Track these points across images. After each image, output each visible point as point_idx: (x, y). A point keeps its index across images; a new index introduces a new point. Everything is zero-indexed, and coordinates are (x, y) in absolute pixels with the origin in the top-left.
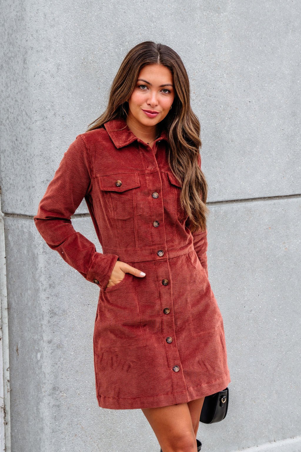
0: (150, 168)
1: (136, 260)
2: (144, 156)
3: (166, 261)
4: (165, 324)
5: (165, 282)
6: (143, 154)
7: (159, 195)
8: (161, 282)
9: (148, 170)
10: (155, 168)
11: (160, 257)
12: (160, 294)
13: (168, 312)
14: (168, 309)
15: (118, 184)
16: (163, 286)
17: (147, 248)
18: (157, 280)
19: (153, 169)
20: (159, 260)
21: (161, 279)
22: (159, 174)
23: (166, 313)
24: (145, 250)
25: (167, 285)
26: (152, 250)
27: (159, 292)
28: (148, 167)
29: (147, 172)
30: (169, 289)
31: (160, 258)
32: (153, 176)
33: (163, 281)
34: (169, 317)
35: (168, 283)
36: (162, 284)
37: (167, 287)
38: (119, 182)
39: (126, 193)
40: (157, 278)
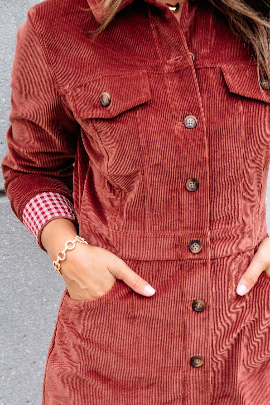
0: (172, 61)
1: (144, 257)
2: (159, 33)
3: (205, 264)
4: (192, 386)
5: (199, 306)
6: (157, 28)
7: (198, 119)
8: (189, 304)
9: (170, 65)
10: (185, 58)
11: (194, 254)
12: (184, 327)
13: (199, 363)
14: (200, 359)
15: (105, 101)
16: (193, 313)
17: (168, 233)
18: (182, 301)
19: (181, 61)
20: (190, 259)
21: (190, 298)
22: (194, 72)
23: (196, 364)
24: (164, 237)
25: (201, 312)
26: (179, 238)
27: (184, 323)
28: (168, 59)
29: (167, 69)
30: (205, 319)
31: (192, 257)
32: (181, 78)
33: (194, 304)
34: (200, 373)
35: (204, 309)
36: (191, 308)
37: (202, 315)
38: (106, 96)
39: (123, 118)
40: (182, 296)
